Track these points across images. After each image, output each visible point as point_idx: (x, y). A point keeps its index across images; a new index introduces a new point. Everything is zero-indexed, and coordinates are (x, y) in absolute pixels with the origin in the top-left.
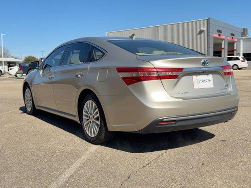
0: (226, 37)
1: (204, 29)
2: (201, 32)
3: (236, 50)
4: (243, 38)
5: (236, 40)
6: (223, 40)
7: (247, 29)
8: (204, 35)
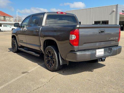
1: (115, 10)
2: (114, 11)
8: (114, 13)
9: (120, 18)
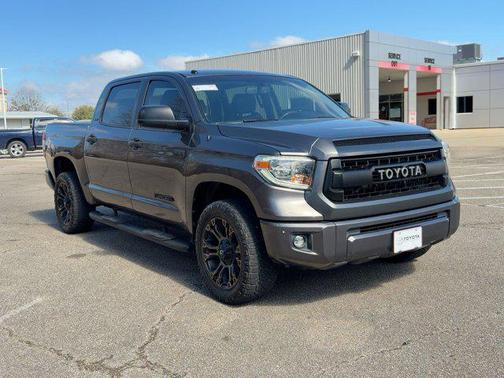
0: (411, 66)
1: (359, 53)
2: (355, 58)
3: (439, 91)
4: (457, 65)
5: (439, 71)
6: (405, 72)
7: (479, 46)
8: (358, 64)
9: (382, 83)
